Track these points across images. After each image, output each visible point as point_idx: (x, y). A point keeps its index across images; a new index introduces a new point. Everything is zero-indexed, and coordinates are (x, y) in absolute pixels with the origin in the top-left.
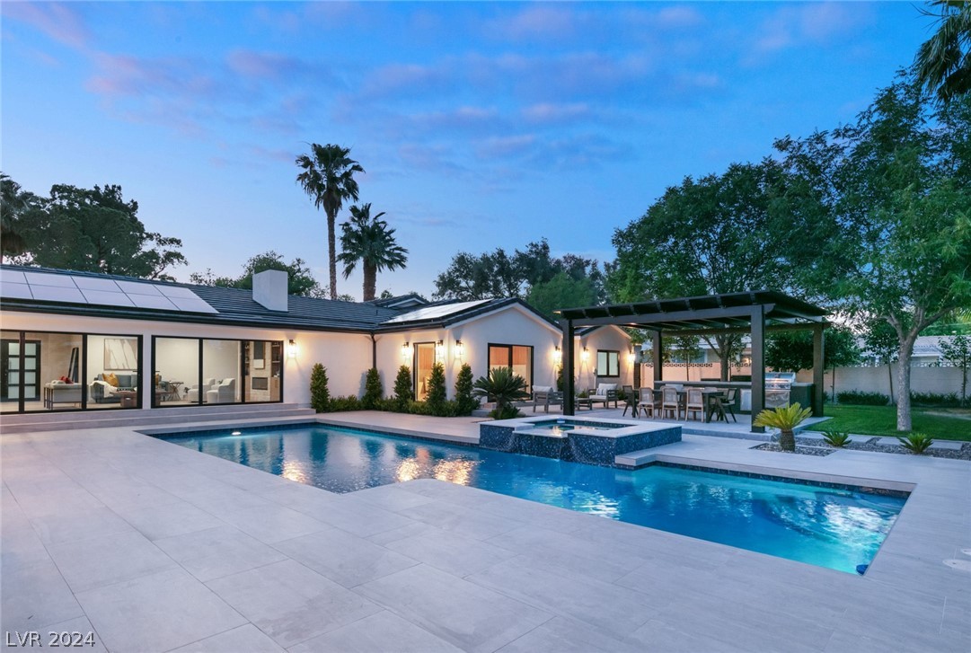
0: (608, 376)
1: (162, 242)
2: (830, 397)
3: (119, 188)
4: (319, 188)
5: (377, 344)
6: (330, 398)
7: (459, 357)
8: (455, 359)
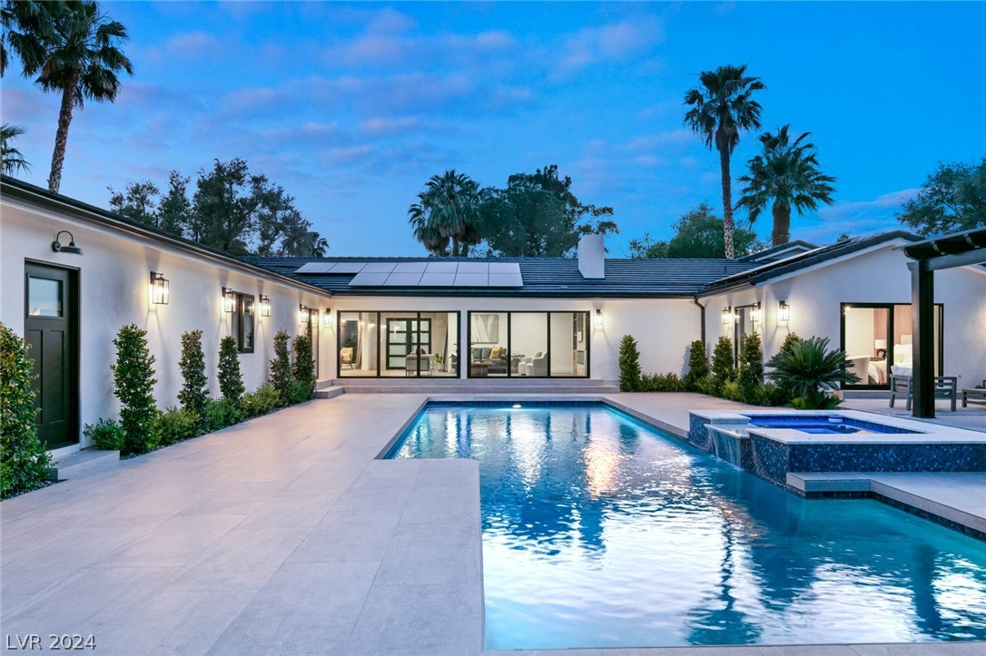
1: (596, 213)
3: (556, 167)
4: (709, 123)
5: (706, 309)
6: (641, 375)
7: (784, 323)
8: (777, 327)
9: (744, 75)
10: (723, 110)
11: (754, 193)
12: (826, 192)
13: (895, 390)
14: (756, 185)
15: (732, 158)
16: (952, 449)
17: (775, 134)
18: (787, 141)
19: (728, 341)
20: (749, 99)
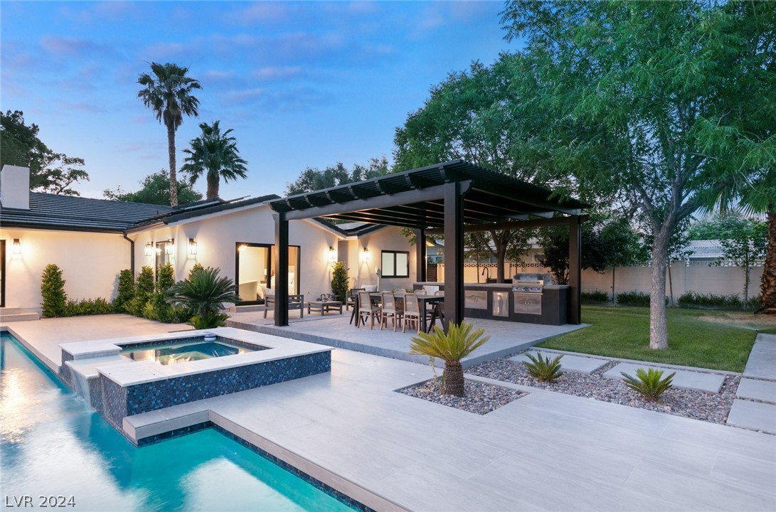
0: (395, 276)
1: (67, 161)
2: (610, 298)
3: (21, 113)
4: (158, 104)
5: (135, 244)
6: (67, 302)
7: (193, 256)
8: (187, 259)
9: (187, 75)
10: (169, 96)
11: (193, 163)
12: (243, 170)
13: (267, 306)
14: (195, 158)
15: (177, 133)
16: (284, 362)
17: (211, 125)
18: (219, 131)
19: (150, 270)
20: (190, 94)
